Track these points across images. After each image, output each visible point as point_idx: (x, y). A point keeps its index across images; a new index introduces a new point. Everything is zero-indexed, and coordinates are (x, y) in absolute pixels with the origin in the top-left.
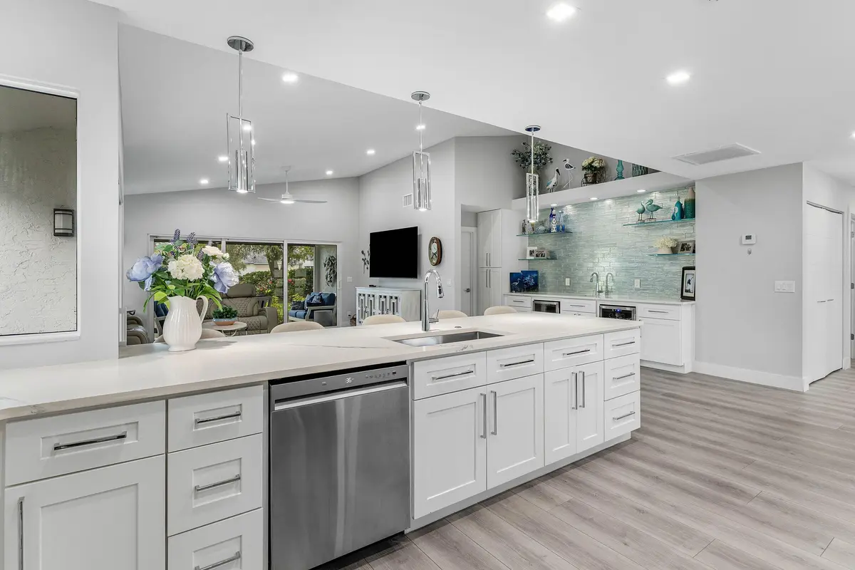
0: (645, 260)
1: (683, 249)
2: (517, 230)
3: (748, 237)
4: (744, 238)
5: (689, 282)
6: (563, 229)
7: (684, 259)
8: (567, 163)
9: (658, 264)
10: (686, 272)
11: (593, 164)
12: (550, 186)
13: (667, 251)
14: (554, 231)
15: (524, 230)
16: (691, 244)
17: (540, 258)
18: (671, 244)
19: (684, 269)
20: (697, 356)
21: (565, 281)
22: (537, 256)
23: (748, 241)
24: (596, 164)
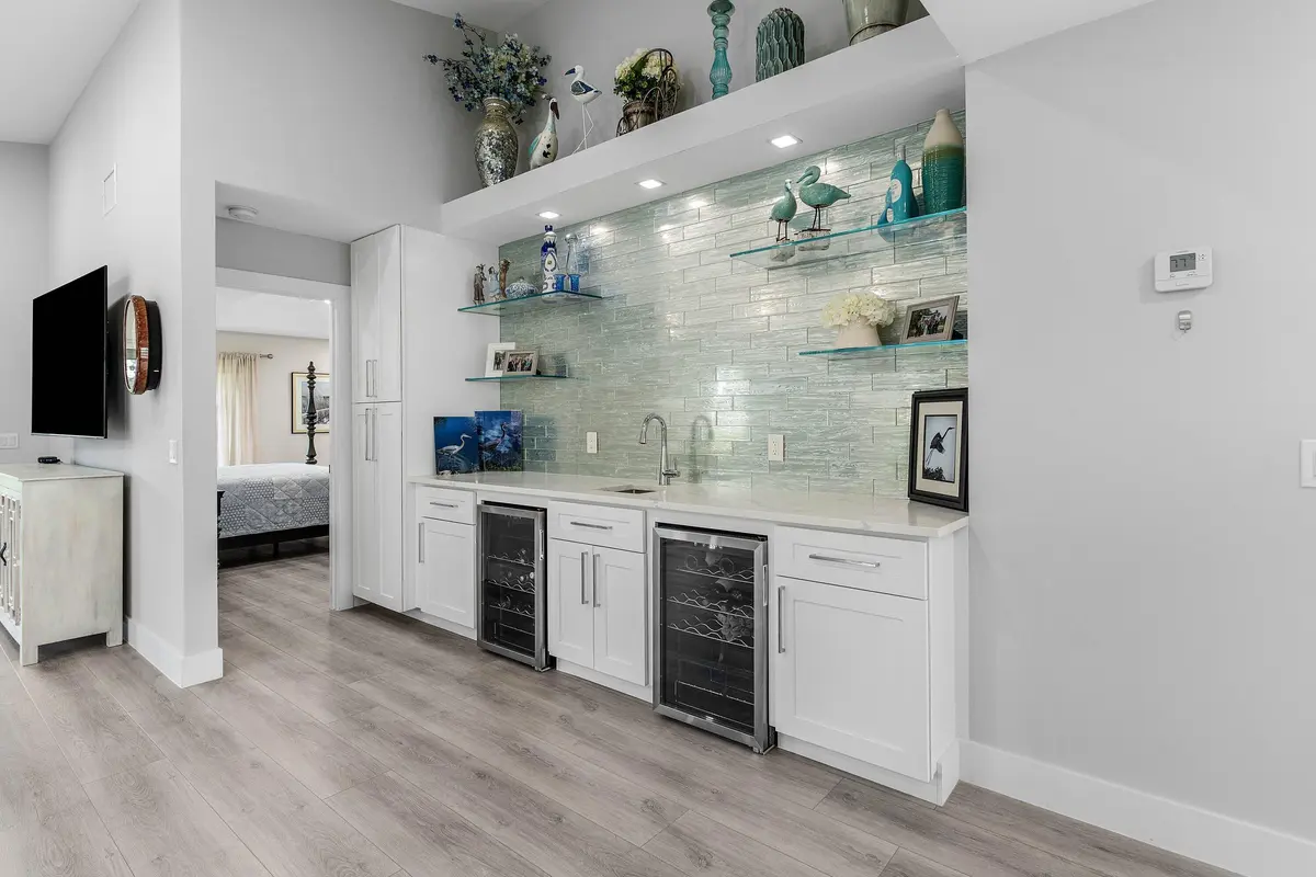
0: (797, 372)
1: (915, 329)
2: (464, 296)
3: (1183, 262)
4: (1163, 264)
5: (937, 444)
6: (575, 286)
7: (918, 368)
8: (578, 78)
9: (835, 384)
10: (925, 408)
11: (645, 72)
12: (537, 155)
13: (864, 338)
14: (550, 289)
15: (479, 294)
16: (944, 311)
17: (519, 373)
18: (880, 316)
19: (920, 398)
20: (979, 724)
21: (584, 442)
22: (511, 367)
23: (1183, 279)
24: (652, 70)
